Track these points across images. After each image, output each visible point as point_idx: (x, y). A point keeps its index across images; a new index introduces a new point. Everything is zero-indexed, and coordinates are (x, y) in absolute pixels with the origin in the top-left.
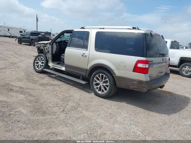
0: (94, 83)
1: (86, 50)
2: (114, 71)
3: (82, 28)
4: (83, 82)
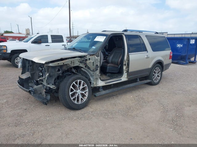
0: (153, 77)
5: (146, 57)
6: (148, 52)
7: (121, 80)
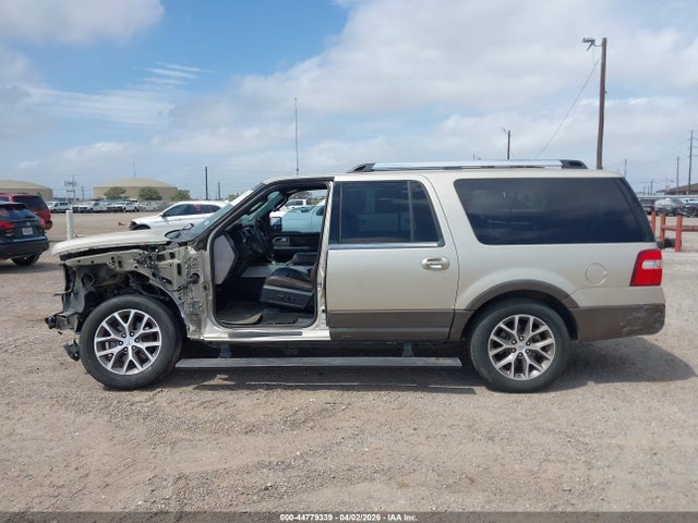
0: (492, 353)
1: (435, 244)
2: (572, 296)
3: (360, 169)
4: (455, 362)
5: (425, 261)
6: (443, 245)
7: (300, 334)
